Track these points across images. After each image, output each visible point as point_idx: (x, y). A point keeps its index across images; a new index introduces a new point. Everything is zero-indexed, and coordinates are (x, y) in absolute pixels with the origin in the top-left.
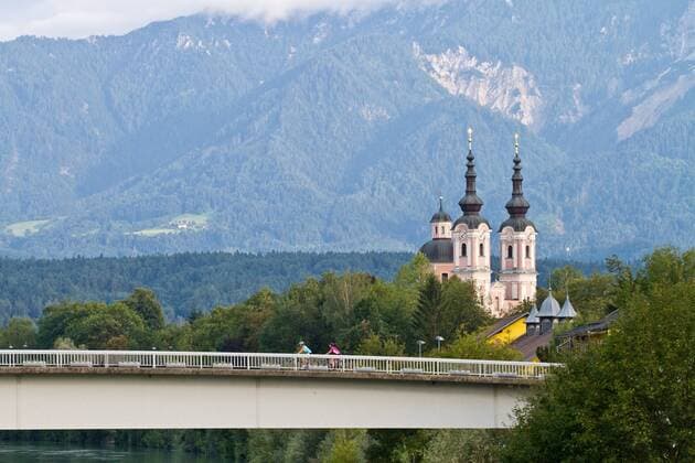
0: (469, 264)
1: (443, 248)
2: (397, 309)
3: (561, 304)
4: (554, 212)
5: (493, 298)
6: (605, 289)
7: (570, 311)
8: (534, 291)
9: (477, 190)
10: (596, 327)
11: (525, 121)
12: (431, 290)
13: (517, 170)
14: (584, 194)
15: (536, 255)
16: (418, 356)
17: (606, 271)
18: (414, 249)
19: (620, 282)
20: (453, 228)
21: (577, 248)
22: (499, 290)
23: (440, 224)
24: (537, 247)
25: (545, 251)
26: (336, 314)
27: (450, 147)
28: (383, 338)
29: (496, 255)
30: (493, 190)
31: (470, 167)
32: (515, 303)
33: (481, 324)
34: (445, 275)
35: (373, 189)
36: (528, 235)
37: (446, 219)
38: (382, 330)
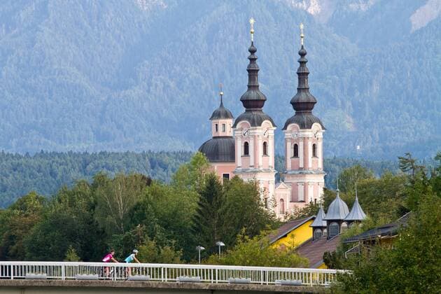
0: (252, 164)
1: (224, 147)
2: (175, 213)
3: (350, 206)
4: (343, 106)
5: (278, 200)
6: (398, 190)
7: (359, 214)
8: (321, 192)
9: (260, 84)
10: (386, 231)
11: (311, 10)
12: (211, 192)
13: (302, 63)
14: (376, 88)
15: (324, 154)
16: (196, 262)
17: (399, 171)
18: (193, 149)
19: (413, 182)
20: (235, 126)
21: (368, 146)
22: (284, 191)
23: (221, 122)
24: (324, 145)
25: (334, 150)
26: (110, 219)
27: (231, 38)
28: (160, 244)
29: (281, 154)
31: (253, 60)
32: (301, 206)
33: (263, 228)
34: (226, 176)
35: (149, 85)
36: (315, 133)
37: (227, 115)
38: (159, 235)
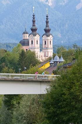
0: (34, 46)
1: (26, 42)
2: (13, 60)
3: (60, 58)
5: (41, 56)
6: (72, 53)
7: (62, 60)
8: (52, 54)
9: (36, 25)
10: (69, 64)
11: (49, 5)
12: (23, 54)
13: (47, 19)
14: (67, 26)
15: (53, 44)
16: (19, 73)
17: (73, 48)
18: (18, 42)
19: (77, 51)
20: (29, 36)
21: (65, 41)
22: (42, 54)
23: (25, 35)
24: (53, 41)
25: (55, 42)
27: (28, 12)
28: (9, 68)
29: (41, 44)
30: (40, 25)
31: (34, 18)
32: (47, 58)
33: (37, 64)
34: (27, 50)
35: (6, 25)
36: (50, 38)
37: (27, 33)
38: (9, 66)
